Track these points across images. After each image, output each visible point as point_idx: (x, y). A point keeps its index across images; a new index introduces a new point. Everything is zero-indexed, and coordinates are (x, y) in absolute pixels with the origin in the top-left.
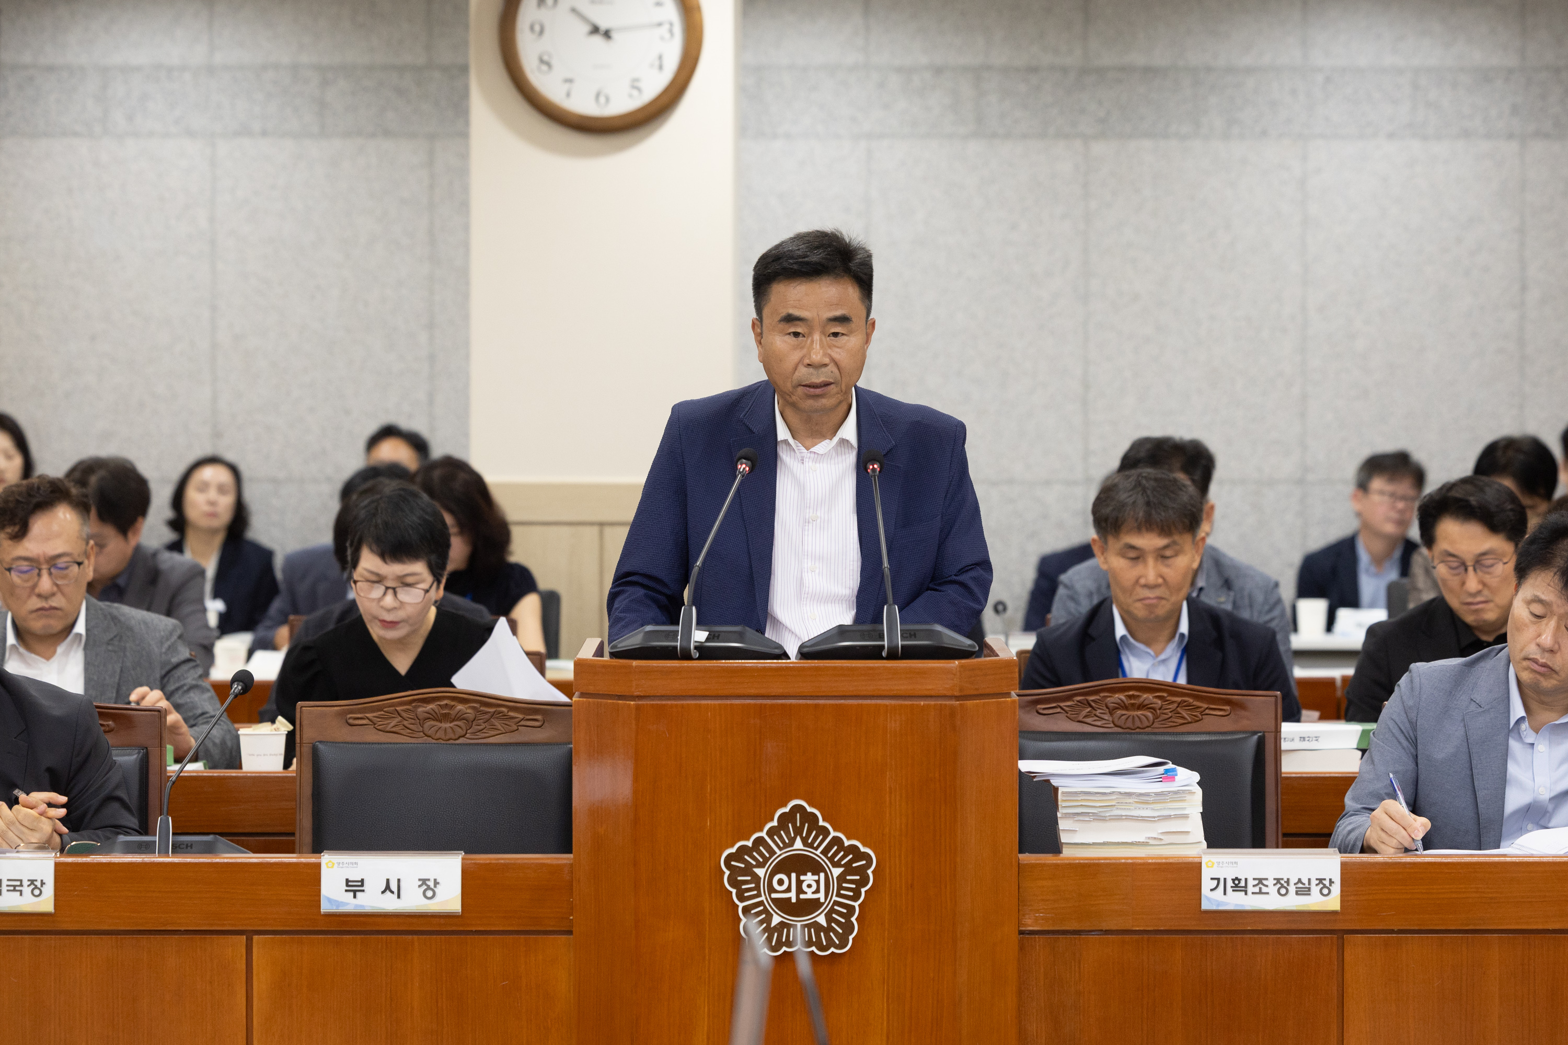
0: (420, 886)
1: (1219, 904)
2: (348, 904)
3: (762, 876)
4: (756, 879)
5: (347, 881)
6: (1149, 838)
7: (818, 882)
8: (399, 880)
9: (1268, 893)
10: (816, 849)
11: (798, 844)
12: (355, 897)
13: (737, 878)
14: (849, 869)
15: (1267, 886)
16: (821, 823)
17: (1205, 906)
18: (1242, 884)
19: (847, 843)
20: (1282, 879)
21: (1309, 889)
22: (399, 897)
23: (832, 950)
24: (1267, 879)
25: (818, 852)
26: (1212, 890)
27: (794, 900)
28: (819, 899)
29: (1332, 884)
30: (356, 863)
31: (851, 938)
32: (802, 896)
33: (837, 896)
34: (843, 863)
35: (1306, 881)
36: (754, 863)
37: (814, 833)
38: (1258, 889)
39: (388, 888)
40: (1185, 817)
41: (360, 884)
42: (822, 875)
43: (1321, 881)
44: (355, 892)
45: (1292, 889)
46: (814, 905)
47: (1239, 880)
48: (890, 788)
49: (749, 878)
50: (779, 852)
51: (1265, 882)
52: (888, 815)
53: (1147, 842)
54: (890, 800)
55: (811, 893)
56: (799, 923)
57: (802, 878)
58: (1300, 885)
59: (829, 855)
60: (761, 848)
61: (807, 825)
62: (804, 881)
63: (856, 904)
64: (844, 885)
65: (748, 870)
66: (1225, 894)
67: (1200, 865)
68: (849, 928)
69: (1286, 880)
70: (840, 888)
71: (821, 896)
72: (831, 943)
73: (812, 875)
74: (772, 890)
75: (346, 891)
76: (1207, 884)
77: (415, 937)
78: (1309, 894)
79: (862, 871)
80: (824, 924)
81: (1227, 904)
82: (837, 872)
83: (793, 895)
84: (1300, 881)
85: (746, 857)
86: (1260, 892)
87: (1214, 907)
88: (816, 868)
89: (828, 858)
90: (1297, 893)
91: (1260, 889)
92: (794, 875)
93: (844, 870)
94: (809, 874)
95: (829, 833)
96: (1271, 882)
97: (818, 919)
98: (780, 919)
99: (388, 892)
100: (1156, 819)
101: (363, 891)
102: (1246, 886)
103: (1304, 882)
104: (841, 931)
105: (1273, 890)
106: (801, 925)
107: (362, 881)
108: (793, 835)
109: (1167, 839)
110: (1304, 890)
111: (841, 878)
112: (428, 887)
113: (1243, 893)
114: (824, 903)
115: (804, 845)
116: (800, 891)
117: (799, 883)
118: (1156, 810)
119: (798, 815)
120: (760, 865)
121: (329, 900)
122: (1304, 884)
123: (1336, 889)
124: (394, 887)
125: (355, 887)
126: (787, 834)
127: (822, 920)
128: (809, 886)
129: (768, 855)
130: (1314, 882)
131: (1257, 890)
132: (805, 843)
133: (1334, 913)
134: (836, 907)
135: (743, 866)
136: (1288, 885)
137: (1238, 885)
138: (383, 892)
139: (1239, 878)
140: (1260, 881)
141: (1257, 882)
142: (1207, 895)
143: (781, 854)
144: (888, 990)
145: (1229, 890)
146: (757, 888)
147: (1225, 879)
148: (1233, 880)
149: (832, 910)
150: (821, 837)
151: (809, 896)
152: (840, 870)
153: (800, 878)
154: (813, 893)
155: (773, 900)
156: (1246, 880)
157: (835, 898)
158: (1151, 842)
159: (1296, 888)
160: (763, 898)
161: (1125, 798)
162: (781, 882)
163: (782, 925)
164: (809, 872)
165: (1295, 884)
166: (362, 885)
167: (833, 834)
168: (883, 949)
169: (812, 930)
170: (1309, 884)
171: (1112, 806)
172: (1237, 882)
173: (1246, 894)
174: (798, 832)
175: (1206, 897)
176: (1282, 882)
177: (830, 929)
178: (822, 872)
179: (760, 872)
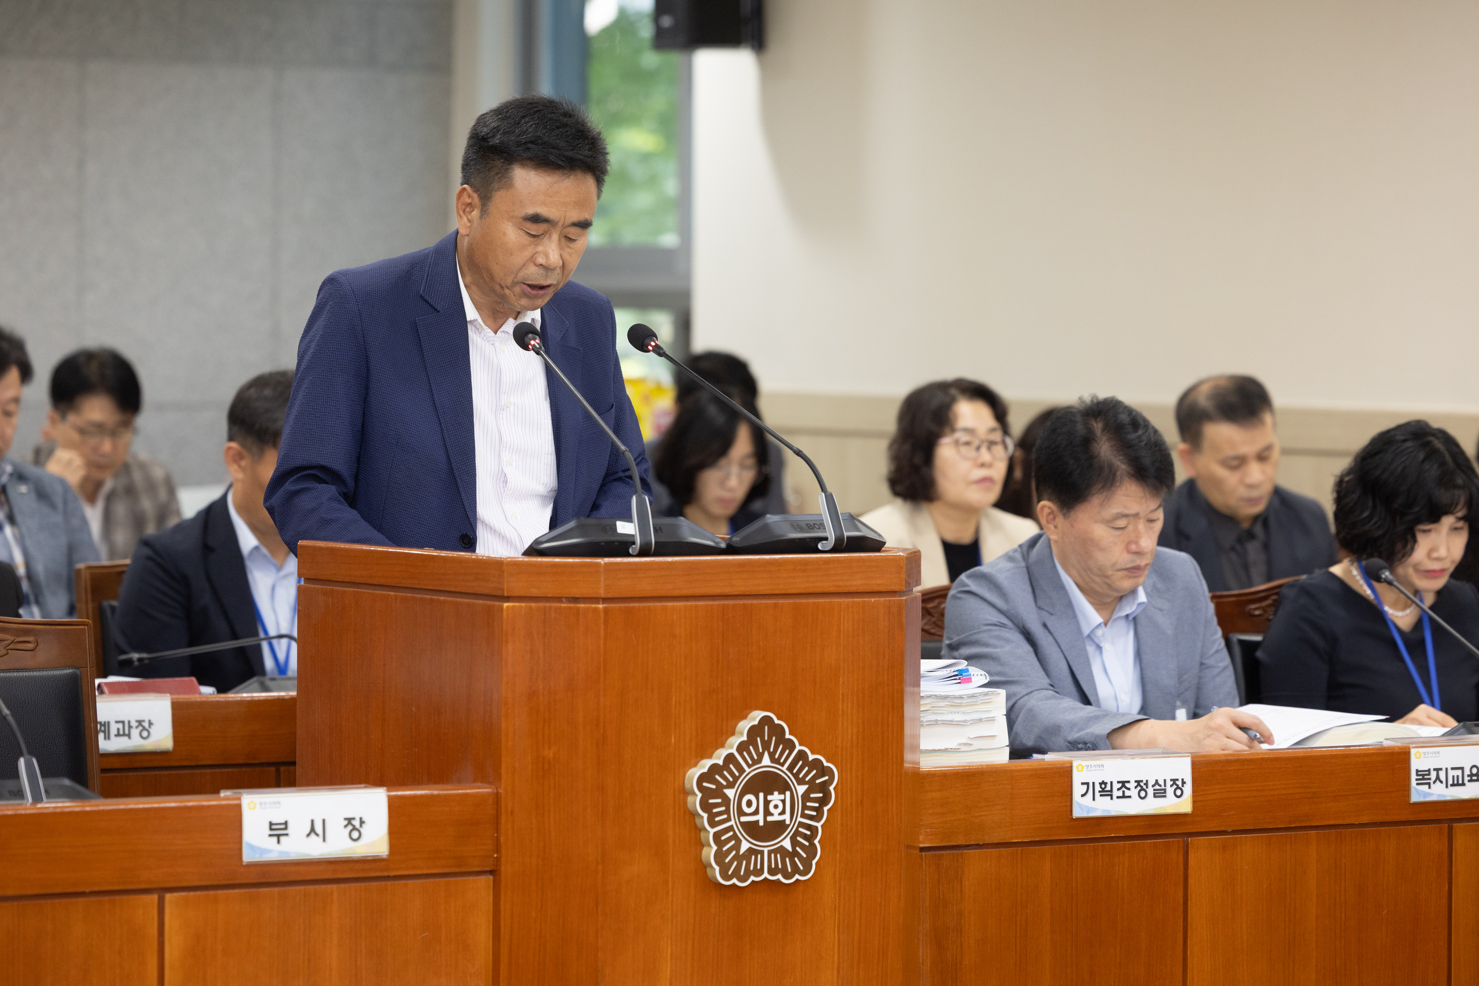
0: (346, 826)
1: (1090, 809)
2: (270, 851)
3: (732, 797)
4: (726, 801)
5: (271, 824)
6: (960, 744)
7: (784, 801)
8: (324, 821)
9: (1130, 797)
10: (782, 765)
11: (766, 760)
12: (279, 842)
13: (708, 801)
14: (813, 787)
15: (1129, 789)
16: (788, 736)
17: (1077, 813)
18: (1108, 788)
19: (811, 757)
20: (1142, 781)
21: (1165, 790)
22: (324, 840)
23: (797, 877)
24: (1129, 782)
25: (784, 768)
26: (1083, 796)
27: (761, 823)
28: (784, 821)
29: (1184, 785)
30: (279, 803)
31: (814, 862)
32: (769, 819)
33: (801, 817)
34: (807, 779)
35: (1161, 782)
36: (724, 783)
37: (781, 747)
38: (1122, 792)
39: (313, 830)
40: (992, 720)
41: (283, 826)
42: (788, 793)
43: (1174, 781)
44: (278, 836)
45: (1150, 791)
46: (780, 827)
47: (1106, 784)
48: (843, 695)
49: (719, 801)
50: (747, 770)
51: (1127, 785)
52: (840, 724)
53: (958, 749)
54: (843, 707)
55: (777, 814)
56: (766, 847)
57: (769, 798)
58: (1157, 787)
59: (795, 771)
60: (731, 766)
61: (774, 738)
62: (771, 801)
63: (819, 825)
64: (809, 804)
65: (719, 792)
66: (1094, 799)
67: (1070, 769)
68: (811, 851)
69: (1145, 782)
70: (805, 807)
71: (787, 817)
72: (796, 870)
73: (779, 794)
74: (741, 813)
75: (270, 835)
76: (1078, 790)
77: (334, 887)
78: (1165, 796)
79: (824, 787)
80: (790, 848)
81: (1095, 809)
82: (801, 789)
83: (760, 818)
84: (1157, 782)
85: (717, 777)
86: (1124, 797)
87: (1084, 814)
88: (784, 787)
89: (794, 775)
90: (1155, 796)
91: (1124, 792)
92: (761, 795)
93: (808, 788)
94: (776, 793)
95: (794, 747)
96: (1132, 785)
97: (783, 843)
98: (749, 845)
99: (313, 835)
100: (969, 723)
101: (287, 835)
102: (1111, 791)
103: (1160, 784)
104: (805, 856)
105: (1134, 792)
106: (768, 851)
107: (286, 823)
108: (761, 751)
109: (977, 744)
110: (1160, 793)
111: (806, 797)
112: (353, 826)
113: (1109, 797)
114: (789, 825)
115: (772, 762)
116: (767, 813)
117: (767, 803)
118: (968, 713)
119: (766, 727)
120: (731, 785)
121: (252, 847)
122: (1160, 786)
123: (1188, 789)
124: (319, 828)
125: (278, 830)
126: (756, 749)
127: (787, 844)
128: (776, 807)
129: (737, 774)
130: (1169, 783)
131: (1120, 793)
132: (772, 759)
133: (1184, 815)
134: (801, 829)
135: (714, 787)
136: (1147, 787)
137: (1105, 790)
138: (308, 835)
139: (1105, 781)
140: (1123, 783)
141: (1120, 785)
142: (1078, 801)
143: (750, 772)
144: (839, 918)
145: (1097, 794)
146: (727, 811)
147: (1093, 783)
148: (1101, 784)
149: (797, 833)
150: (787, 752)
151: (776, 818)
152: (805, 787)
153: (767, 798)
154: (780, 814)
155: (740, 823)
156: (1111, 783)
157: (800, 819)
158: (963, 748)
159: (1154, 790)
160: (732, 823)
161: (938, 702)
162: (749, 803)
163: (750, 851)
164: (776, 791)
165: (1153, 786)
166: (286, 828)
167: (798, 747)
168: (835, 874)
169: (778, 856)
170: (1165, 786)
171: (927, 710)
172: (1103, 786)
173: (1112, 799)
174: (766, 746)
175: (1077, 803)
176: (1142, 784)
177: (795, 854)
178: (788, 790)
179: (730, 793)
